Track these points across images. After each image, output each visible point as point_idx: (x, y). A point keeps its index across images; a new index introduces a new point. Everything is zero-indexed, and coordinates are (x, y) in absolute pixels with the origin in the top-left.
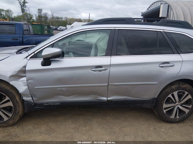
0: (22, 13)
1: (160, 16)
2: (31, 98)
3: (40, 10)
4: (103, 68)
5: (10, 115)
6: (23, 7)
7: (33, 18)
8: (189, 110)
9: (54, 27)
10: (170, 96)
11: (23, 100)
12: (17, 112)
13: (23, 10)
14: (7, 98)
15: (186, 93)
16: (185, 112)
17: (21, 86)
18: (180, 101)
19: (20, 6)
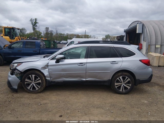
0: (33, 31)
1: (137, 32)
2: (50, 79)
3: (47, 29)
4: (83, 64)
5: (39, 87)
6: (34, 26)
7: (42, 35)
8: (130, 87)
9: (58, 42)
10: (118, 79)
11: (46, 79)
12: (43, 85)
13: (34, 29)
14: (39, 78)
15: (127, 77)
16: (127, 88)
17: (46, 72)
18: (124, 82)
19: (32, 25)
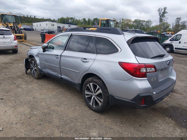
0: (160, 23)
2: (40, 67)
3: (178, 19)
6: (162, 17)
8: (101, 104)
10: (88, 85)
14: (35, 65)
15: (98, 87)
16: (98, 104)
18: (95, 92)
